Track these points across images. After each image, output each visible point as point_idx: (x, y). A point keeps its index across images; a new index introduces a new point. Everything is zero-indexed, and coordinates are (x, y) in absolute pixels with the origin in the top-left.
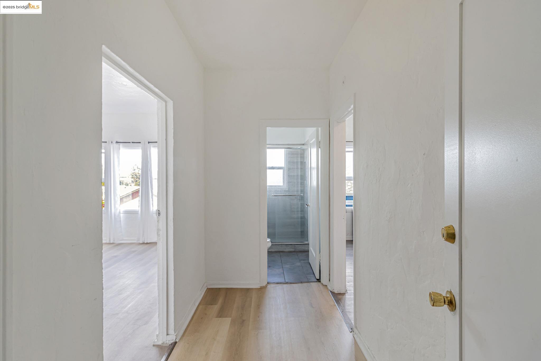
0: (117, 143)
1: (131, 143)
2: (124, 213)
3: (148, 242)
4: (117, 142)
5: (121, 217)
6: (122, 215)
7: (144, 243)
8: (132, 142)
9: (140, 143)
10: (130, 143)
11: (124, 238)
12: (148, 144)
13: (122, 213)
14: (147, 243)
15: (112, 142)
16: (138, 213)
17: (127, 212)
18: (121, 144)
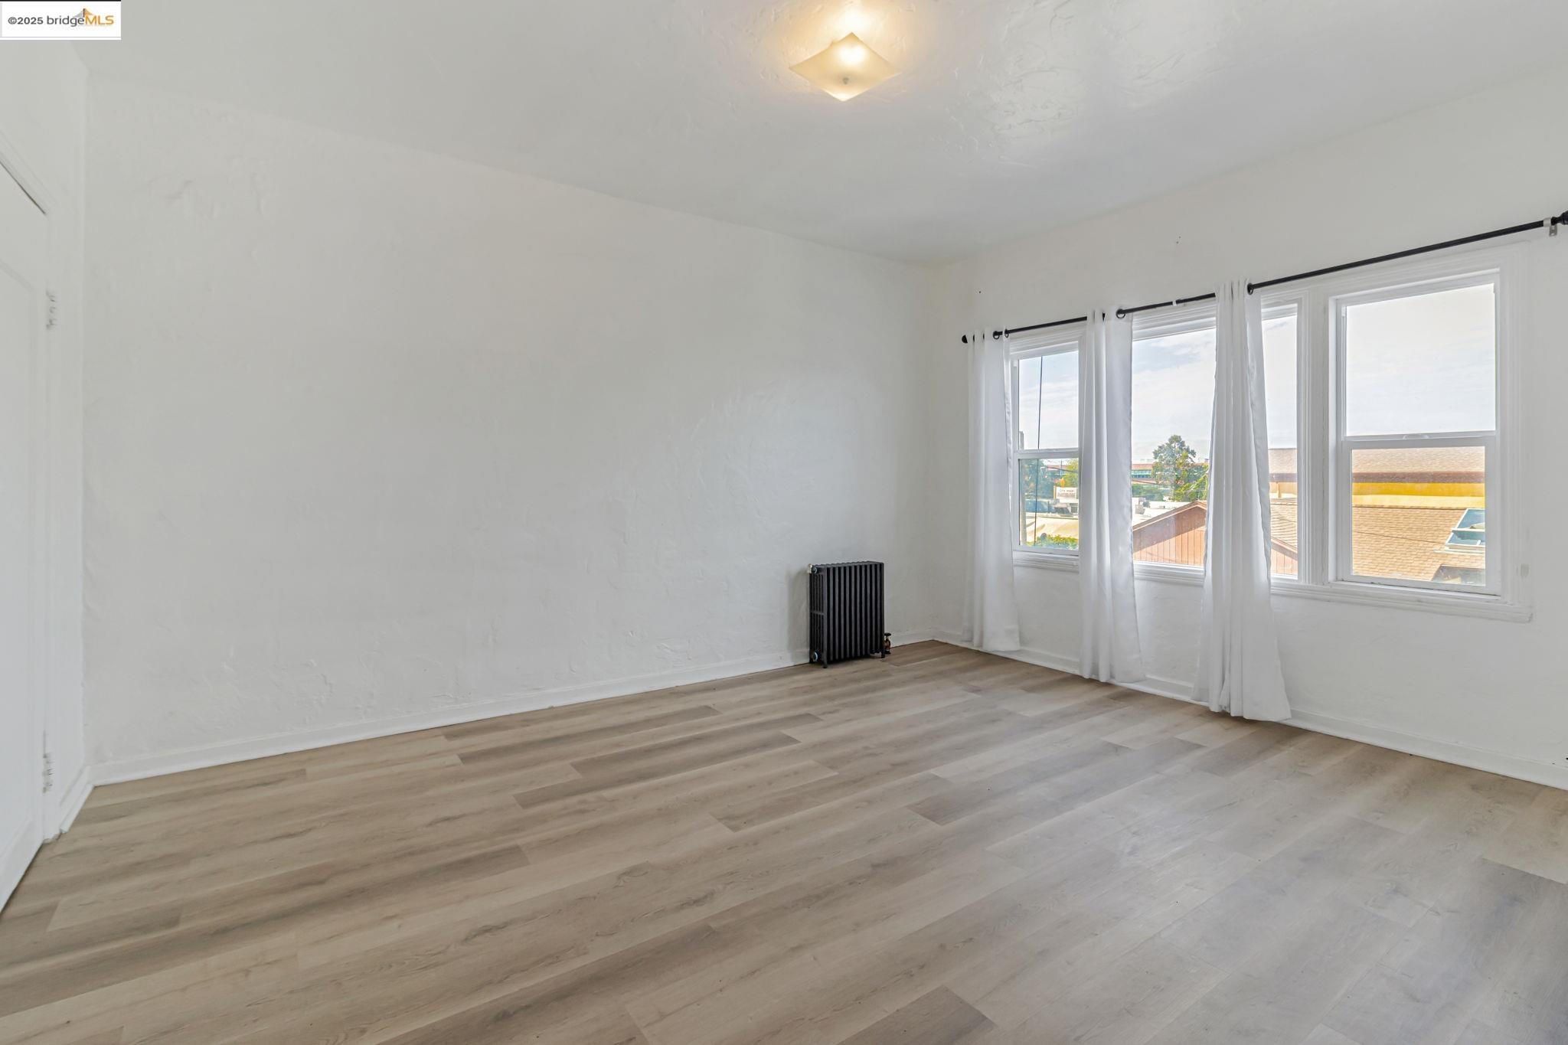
0: (1121, 316)
1: (1175, 304)
2: (1148, 580)
3: (1246, 717)
4: (1120, 312)
5: (1136, 591)
6: (1138, 585)
7: (1223, 715)
8: (1178, 302)
9: (1213, 295)
10: (1171, 303)
11: (1148, 676)
12: (1248, 295)
13: (1138, 579)
14: (1240, 720)
15: (1104, 315)
16: (1202, 586)
17: (1159, 577)
18: (1136, 319)
